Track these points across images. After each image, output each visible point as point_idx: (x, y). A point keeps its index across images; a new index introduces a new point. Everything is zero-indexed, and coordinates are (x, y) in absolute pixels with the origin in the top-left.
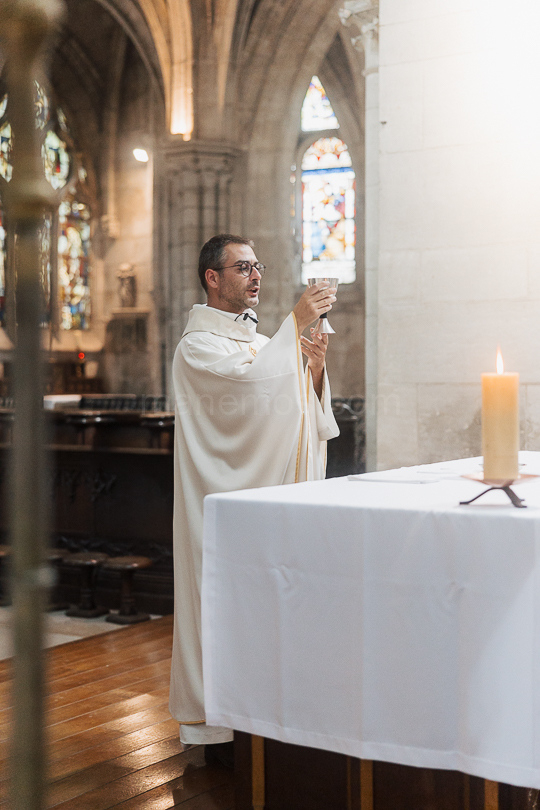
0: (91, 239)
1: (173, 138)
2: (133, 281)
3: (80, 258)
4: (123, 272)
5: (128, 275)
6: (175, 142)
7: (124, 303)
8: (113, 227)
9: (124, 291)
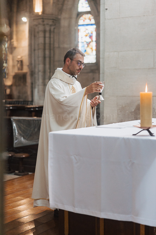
0: (8, 47)
1: (35, 14)
2: (22, 62)
3: (4, 54)
4: (19, 59)
5: (20, 60)
6: (36, 15)
7: (19, 69)
8: (15, 44)
9: (19, 65)
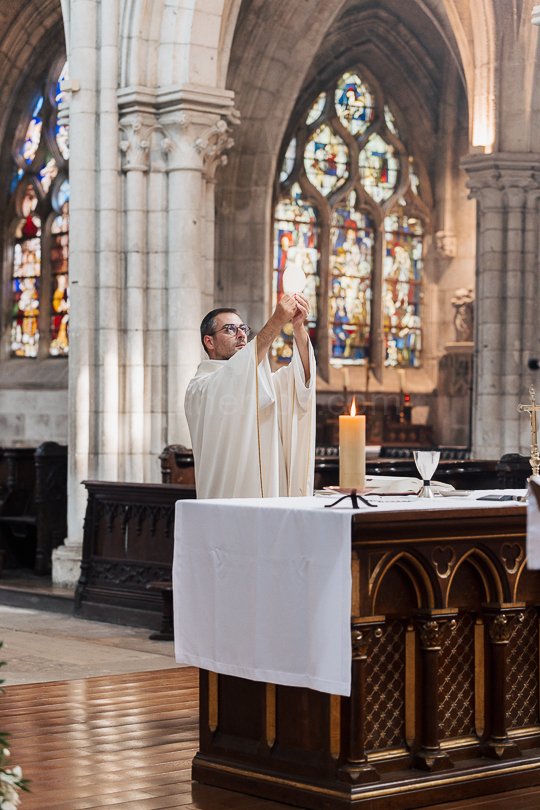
0: (422, 260)
2: (471, 308)
3: (409, 282)
4: (459, 298)
5: (465, 301)
7: (459, 336)
8: (450, 245)
9: (458, 322)
